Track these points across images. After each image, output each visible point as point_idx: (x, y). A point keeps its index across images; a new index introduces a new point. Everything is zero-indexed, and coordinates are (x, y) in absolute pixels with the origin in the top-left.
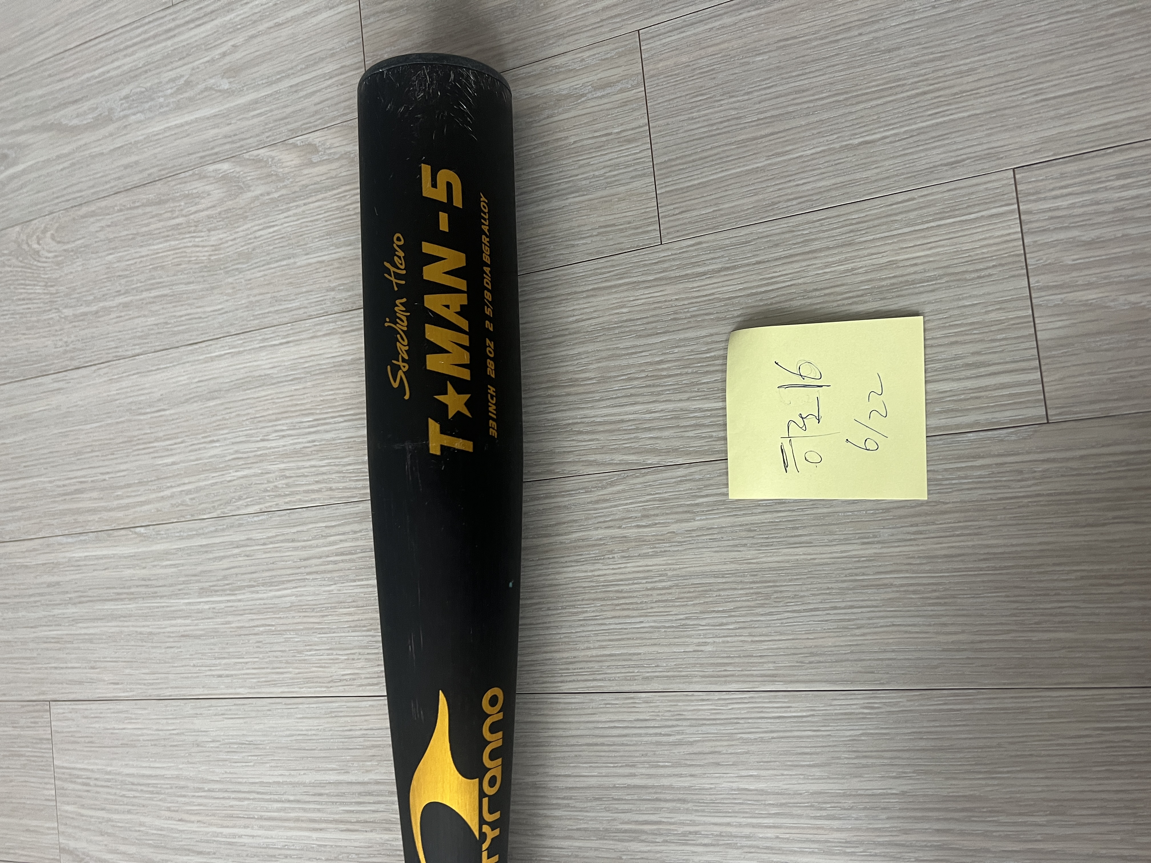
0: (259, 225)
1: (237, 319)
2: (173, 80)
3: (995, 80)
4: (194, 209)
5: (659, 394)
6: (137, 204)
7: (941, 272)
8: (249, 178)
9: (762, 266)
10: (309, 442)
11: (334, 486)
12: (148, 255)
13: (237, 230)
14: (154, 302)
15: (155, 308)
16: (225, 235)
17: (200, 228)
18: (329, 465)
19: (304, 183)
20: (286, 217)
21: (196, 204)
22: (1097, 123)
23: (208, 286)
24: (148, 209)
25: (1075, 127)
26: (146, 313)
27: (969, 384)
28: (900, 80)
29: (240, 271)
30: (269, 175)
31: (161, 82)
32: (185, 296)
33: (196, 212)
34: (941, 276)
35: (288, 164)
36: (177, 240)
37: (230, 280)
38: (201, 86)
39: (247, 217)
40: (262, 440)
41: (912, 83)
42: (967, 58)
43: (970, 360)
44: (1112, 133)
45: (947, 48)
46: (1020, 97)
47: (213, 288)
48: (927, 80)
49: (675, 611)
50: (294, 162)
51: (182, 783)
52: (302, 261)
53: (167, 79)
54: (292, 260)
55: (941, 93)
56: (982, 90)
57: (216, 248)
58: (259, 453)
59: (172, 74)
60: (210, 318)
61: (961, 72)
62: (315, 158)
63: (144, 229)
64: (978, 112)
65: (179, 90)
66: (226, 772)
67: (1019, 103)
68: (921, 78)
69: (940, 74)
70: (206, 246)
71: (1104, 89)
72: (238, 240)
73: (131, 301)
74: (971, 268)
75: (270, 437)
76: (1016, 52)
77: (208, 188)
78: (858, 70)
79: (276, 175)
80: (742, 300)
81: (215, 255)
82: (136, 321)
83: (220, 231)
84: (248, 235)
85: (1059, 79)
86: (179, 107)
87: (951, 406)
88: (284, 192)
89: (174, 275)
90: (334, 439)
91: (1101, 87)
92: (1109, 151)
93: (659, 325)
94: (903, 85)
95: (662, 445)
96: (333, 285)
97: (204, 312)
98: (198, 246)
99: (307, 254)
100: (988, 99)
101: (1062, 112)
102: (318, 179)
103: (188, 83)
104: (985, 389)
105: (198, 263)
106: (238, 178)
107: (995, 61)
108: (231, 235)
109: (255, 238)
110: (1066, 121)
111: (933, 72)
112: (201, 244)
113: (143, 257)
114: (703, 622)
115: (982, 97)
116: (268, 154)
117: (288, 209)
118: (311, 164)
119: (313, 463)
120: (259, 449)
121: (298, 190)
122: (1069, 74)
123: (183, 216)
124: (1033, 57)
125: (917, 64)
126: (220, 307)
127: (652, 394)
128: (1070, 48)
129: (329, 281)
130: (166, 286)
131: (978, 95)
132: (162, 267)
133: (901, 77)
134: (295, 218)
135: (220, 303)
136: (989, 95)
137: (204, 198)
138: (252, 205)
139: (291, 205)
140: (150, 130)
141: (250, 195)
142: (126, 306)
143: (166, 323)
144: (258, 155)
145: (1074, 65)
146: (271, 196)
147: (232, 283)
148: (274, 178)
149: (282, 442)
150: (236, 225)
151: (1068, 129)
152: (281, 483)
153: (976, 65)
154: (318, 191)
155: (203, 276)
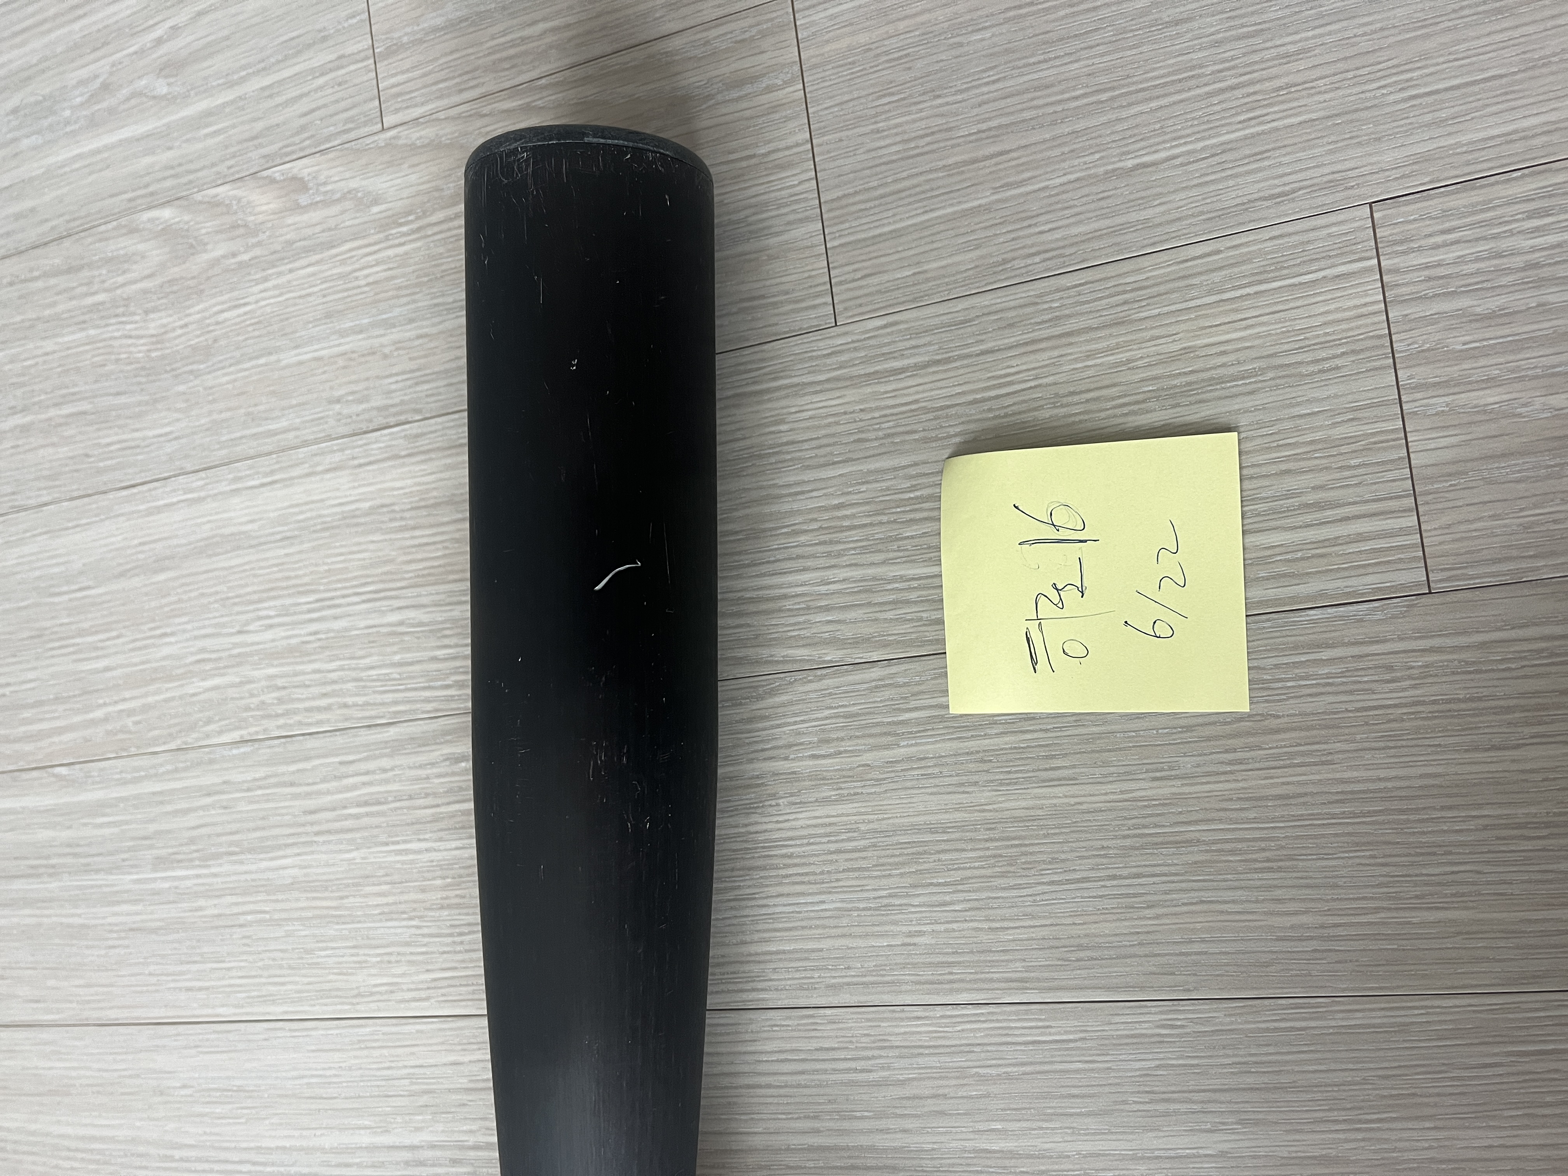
0: (223, 303)
1: (194, 448)
2: (82, 83)
3: (1341, 66)
4: (120, 280)
5: (839, 555)
6: (36, 274)
7: (1262, 364)
8: (203, 231)
9: (989, 358)
10: (311, 634)
11: (350, 700)
12: (54, 352)
13: (188, 312)
14: (66, 424)
15: (69, 432)
16: (170, 319)
17: (132, 309)
18: (341, 669)
19: (288, 237)
20: (262, 292)
21: (124, 272)
22: (1496, 132)
23: (147, 398)
24: (52, 281)
25: (1464, 139)
26: (55, 439)
27: (1312, 534)
28: (1193, 68)
29: (196, 374)
30: (235, 227)
31: (65, 87)
32: (114, 413)
33: (123, 285)
34: (1263, 370)
35: (264, 208)
36: (98, 327)
37: (182, 388)
38: (125, 92)
39: (202, 291)
40: (240, 632)
41: (1213, 73)
42: (1296, 33)
43: (1311, 498)
44: (1519, 147)
45: (1265, 17)
46: (1379, 93)
47: (156, 401)
48: (1233, 68)
49: (872, 884)
50: (272, 206)
51: (141, 1149)
52: (289, 357)
53: (74, 82)
54: (273, 358)
55: (1258, 87)
56: (1320, 83)
57: (158, 339)
58: (236, 651)
59: (83, 73)
60: (152, 447)
61: (1287, 55)
62: (304, 200)
63: (47, 312)
64: (1314, 116)
65: (93, 98)
66: (205, 1133)
67: (1377, 101)
68: (1227, 65)
69: (1256, 57)
70: (142, 337)
71: (1504, 81)
72: (191, 327)
73: (32, 423)
74: (1308, 357)
75: (251, 628)
76: (1370, 23)
77: (141, 247)
78: (1129, 53)
79: (246, 226)
80: (960, 410)
81: (156, 350)
82: (41, 452)
83: (163, 314)
84: (206, 318)
85: (1438, 64)
86: (93, 124)
87: (1283, 569)
88: (257, 252)
89: (96, 381)
90: (346, 630)
91: (1501, 76)
92: (1515, 174)
93: (836, 450)
94: (1199, 76)
95: (847, 632)
96: (337, 394)
97: (144, 439)
98: (130, 337)
99: (297, 347)
100: (1327, 96)
101: (1443, 114)
102: (309, 232)
103: (105, 87)
104: (1335, 542)
105: (131, 363)
106: (187, 230)
107: (1339, 36)
108: (180, 319)
109: (217, 323)
110: (1449, 129)
111: (1244, 55)
112: (133, 333)
113: (47, 354)
114: (916, 901)
115: (1320, 93)
116: (231, 193)
117: (266, 279)
118: (298, 208)
119: (316, 666)
120: (236, 645)
121: (279, 248)
122: (1452, 57)
123: (106, 290)
124: (1396, 31)
125: (1218, 43)
126: (168, 429)
127: (829, 555)
128: (1453, 16)
129: (331, 388)
130: (83, 399)
131: (1313, 91)
132: (78, 369)
133: (1195, 63)
134: (277, 292)
135: (169, 424)
136: (1331, 90)
137: (136, 263)
138: (210, 273)
139: (270, 272)
140: (52, 160)
141: (205, 257)
142: (25, 429)
143: (87, 456)
144: (217, 195)
145: (1458, 42)
146: (239, 258)
147: (184, 393)
148: (242, 231)
149: (269, 635)
150: (188, 303)
151: (1451, 141)
152: (269, 697)
153: (1310, 43)
154: (308, 251)
155: (139, 383)
